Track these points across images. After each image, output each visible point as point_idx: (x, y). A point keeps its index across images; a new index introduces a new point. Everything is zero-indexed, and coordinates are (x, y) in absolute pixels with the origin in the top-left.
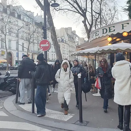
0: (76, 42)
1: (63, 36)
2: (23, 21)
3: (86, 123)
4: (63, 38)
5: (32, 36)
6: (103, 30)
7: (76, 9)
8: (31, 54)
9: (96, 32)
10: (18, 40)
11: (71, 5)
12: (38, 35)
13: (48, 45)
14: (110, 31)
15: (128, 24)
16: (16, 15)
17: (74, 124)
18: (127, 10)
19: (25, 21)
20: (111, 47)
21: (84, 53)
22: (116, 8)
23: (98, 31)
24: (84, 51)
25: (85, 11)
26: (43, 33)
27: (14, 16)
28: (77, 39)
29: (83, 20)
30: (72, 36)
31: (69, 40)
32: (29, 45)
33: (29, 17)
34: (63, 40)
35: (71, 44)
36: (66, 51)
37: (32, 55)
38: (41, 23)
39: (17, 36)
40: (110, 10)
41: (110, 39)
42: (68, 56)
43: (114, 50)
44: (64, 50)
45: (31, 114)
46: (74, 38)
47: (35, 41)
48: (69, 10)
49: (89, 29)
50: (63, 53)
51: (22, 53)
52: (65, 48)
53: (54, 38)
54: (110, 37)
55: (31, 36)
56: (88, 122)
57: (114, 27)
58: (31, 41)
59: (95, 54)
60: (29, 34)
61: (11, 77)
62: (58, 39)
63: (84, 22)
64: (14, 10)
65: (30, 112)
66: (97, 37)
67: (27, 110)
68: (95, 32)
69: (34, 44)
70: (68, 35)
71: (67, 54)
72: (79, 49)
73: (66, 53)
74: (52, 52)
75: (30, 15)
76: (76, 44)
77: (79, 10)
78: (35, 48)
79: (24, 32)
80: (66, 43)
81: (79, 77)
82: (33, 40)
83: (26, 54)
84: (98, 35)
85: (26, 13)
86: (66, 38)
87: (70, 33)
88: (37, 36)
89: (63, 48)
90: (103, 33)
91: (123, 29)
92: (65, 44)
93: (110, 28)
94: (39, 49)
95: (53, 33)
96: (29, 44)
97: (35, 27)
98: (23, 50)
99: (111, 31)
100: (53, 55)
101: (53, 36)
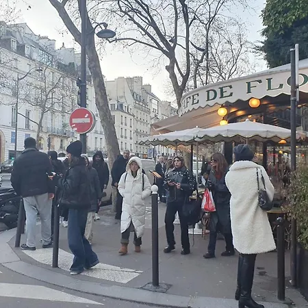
0: (152, 110)
1: (121, 97)
2: (31, 59)
3: (166, 287)
4: (122, 101)
5: (50, 96)
6: (208, 92)
7: (152, 39)
8: (45, 137)
9: (193, 96)
10: (17, 104)
11: (141, 30)
12: (64, 93)
13: (88, 120)
14: (222, 96)
15: (260, 81)
16: (14, 45)
17: (142, 288)
18: (261, 49)
19: (34, 60)
20: (222, 131)
21: (166, 140)
22: (245, 37)
23: (198, 95)
24: (168, 136)
25: (172, 45)
26: (79, 93)
27: (10, 49)
28: (154, 105)
29: (168, 65)
30: (142, 95)
31: (135, 107)
32: (42, 115)
33: (45, 52)
34: (121, 105)
35: (139, 115)
36: (128, 131)
37: (49, 139)
38: (72, 65)
39: (16, 95)
40: (229, 42)
41: (223, 112)
42: (132, 142)
43: (227, 137)
44: (124, 130)
45: (52, 268)
46: (148, 101)
47: (56, 107)
48: (137, 41)
49: (180, 84)
50: (122, 137)
51: (24, 133)
52: (126, 125)
53: (101, 105)
54: (222, 106)
55: (47, 96)
56: (171, 285)
57: (231, 87)
58: (48, 105)
59: (192, 143)
60: (43, 90)
61: (3, 190)
62: (110, 103)
63: (170, 69)
64: (9, 33)
65: (49, 265)
66: (196, 106)
67: (43, 262)
68: (191, 96)
69: (53, 113)
70: (133, 95)
71: (131, 138)
72: (158, 129)
73: (128, 136)
74: (96, 132)
75: (46, 47)
76: (152, 115)
77: (158, 40)
78: (56, 122)
79: (31, 84)
80: (128, 113)
81: (155, 191)
82: (52, 104)
83: (34, 136)
84: (198, 102)
85: (37, 42)
86: (129, 102)
87: (137, 90)
88: (62, 95)
89: (122, 123)
90: (208, 100)
91: (249, 91)
92: (127, 115)
93: (221, 89)
94: (64, 126)
95: (100, 93)
96: (43, 112)
97: (58, 75)
98: (28, 126)
99: (225, 94)
100: (99, 139)
101: (100, 100)
